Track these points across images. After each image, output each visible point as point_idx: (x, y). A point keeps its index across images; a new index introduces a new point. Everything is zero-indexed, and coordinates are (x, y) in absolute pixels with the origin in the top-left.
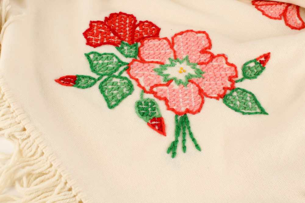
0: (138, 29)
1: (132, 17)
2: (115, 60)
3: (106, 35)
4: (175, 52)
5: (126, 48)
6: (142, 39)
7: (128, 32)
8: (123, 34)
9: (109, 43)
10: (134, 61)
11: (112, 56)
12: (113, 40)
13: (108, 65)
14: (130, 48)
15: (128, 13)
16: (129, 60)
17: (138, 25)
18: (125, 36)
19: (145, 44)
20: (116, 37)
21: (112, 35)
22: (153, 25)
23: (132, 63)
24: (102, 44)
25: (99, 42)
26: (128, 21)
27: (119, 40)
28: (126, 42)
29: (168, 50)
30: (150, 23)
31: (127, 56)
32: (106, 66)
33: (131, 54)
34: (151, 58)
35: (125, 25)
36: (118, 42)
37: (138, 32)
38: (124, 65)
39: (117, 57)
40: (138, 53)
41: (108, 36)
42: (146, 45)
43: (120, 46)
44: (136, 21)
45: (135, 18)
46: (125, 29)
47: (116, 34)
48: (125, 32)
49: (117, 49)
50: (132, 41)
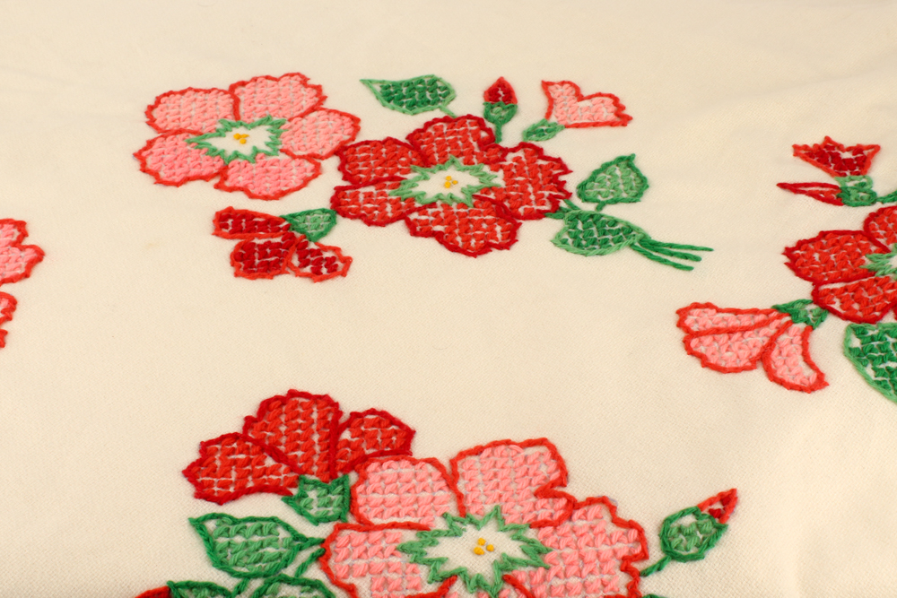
0: (346, 435)
1: (326, 402)
2: (283, 534)
3: (253, 467)
4: (460, 497)
5: (312, 494)
6: (360, 463)
7: (317, 448)
8: (303, 455)
9: (261, 489)
10: (339, 528)
11: (273, 524)
12: (274, 477)
13: (262, 547)
14: (324, 491)
15: (314, 391)
16: (323, 531)
17: (348, 425)
18: (308, 460)
19: (369, 476)
20: (284, 467)
21: (269, 462)
22: (393, 421)
23: (333, 538)
24: (242, 492)
25: (232, 490)
26: (315, 416)
27: (292, 475)
28: (314, 478)
29: (441, 493)
30: (384, 414)
31: (316, 521)
32: (257, 550)
33: (330, 509)
34: (390, 514)
35: (307, 428)
36: (287, 482)
37: (348, 443)
38: (312, 545)
39: (287, 527)
40: (351, 503)
41: (259, 467)
42: (373, 478)
43: (294, 491)
44: (339, 413)
45: (336, 405)
46: (307, 439)
47: (279, 457)
48: (309, 448)
49: (287, 502)
50: (331, 472)
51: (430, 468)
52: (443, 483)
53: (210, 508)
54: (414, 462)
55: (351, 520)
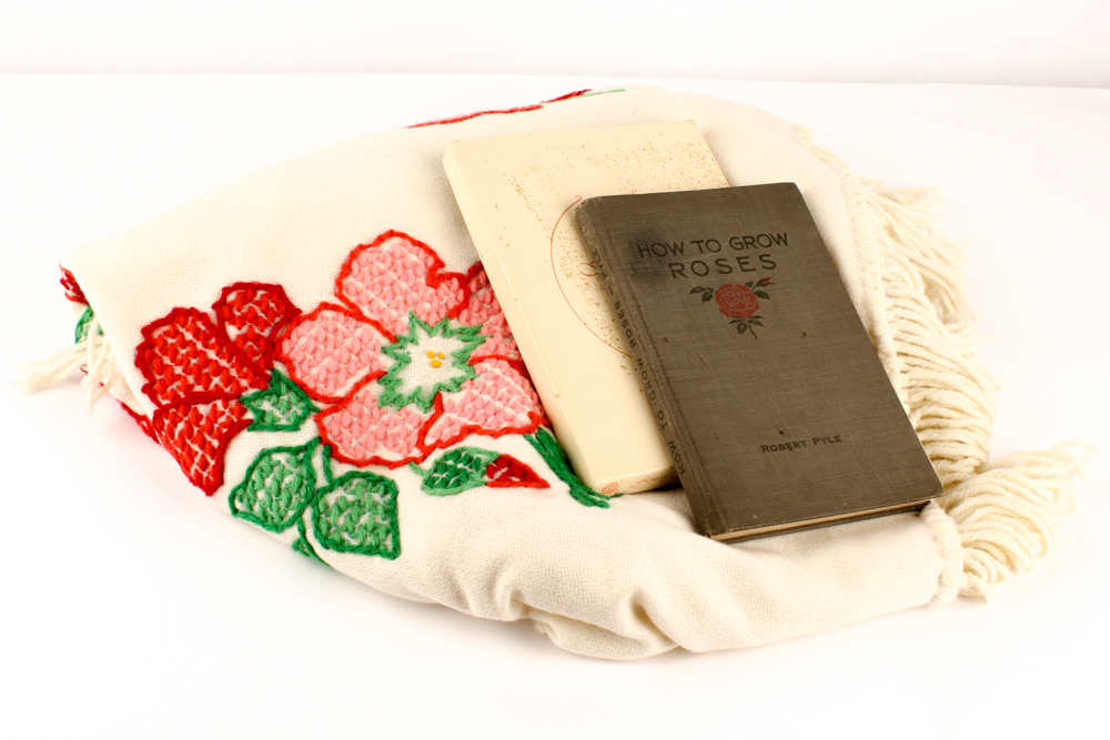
51: (328, 314)
52: (352, 322)
53: (224, 493)
54: (312, 317)
55: (321, 406)
